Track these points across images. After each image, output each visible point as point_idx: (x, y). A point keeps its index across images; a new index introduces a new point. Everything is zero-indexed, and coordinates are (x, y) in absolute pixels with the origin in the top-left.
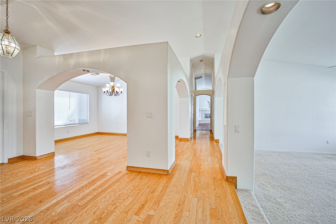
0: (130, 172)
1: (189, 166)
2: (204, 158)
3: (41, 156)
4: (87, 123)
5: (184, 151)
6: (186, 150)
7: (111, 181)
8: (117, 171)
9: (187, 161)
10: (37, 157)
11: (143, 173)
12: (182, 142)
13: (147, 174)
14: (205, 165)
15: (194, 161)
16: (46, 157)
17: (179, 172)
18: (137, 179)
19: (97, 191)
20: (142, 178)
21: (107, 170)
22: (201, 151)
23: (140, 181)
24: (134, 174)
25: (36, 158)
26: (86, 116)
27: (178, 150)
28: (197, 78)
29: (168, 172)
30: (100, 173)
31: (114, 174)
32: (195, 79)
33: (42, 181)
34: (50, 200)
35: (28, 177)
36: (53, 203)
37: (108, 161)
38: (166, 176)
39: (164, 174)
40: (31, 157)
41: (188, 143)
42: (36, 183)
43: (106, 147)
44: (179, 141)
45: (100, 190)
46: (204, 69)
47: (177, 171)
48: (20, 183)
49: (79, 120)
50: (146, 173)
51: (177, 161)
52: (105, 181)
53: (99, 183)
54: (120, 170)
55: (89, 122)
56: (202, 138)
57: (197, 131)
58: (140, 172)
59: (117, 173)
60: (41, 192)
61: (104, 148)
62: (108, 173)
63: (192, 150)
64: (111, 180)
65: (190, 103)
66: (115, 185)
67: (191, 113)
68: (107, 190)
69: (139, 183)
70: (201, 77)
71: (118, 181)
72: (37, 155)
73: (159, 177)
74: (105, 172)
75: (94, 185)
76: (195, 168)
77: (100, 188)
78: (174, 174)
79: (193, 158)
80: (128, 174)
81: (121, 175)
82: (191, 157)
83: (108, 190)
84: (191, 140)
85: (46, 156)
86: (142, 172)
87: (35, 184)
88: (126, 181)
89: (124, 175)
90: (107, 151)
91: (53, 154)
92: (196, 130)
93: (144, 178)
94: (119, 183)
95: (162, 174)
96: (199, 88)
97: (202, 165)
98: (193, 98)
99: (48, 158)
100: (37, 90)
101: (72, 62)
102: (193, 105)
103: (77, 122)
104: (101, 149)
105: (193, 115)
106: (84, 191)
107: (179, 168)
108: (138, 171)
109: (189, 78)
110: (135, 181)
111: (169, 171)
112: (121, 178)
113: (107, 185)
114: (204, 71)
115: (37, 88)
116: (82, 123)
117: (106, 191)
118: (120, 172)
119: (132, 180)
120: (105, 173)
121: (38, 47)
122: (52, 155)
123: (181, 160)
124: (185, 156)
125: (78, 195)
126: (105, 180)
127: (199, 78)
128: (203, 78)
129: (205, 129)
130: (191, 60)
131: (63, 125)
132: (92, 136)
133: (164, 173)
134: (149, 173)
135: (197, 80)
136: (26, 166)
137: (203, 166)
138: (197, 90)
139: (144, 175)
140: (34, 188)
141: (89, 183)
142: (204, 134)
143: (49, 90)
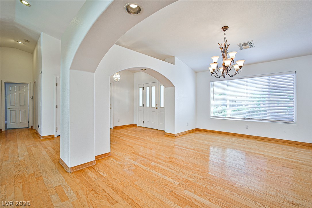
100: (166, 88)
131: (239, 118)
143: (171, 87)
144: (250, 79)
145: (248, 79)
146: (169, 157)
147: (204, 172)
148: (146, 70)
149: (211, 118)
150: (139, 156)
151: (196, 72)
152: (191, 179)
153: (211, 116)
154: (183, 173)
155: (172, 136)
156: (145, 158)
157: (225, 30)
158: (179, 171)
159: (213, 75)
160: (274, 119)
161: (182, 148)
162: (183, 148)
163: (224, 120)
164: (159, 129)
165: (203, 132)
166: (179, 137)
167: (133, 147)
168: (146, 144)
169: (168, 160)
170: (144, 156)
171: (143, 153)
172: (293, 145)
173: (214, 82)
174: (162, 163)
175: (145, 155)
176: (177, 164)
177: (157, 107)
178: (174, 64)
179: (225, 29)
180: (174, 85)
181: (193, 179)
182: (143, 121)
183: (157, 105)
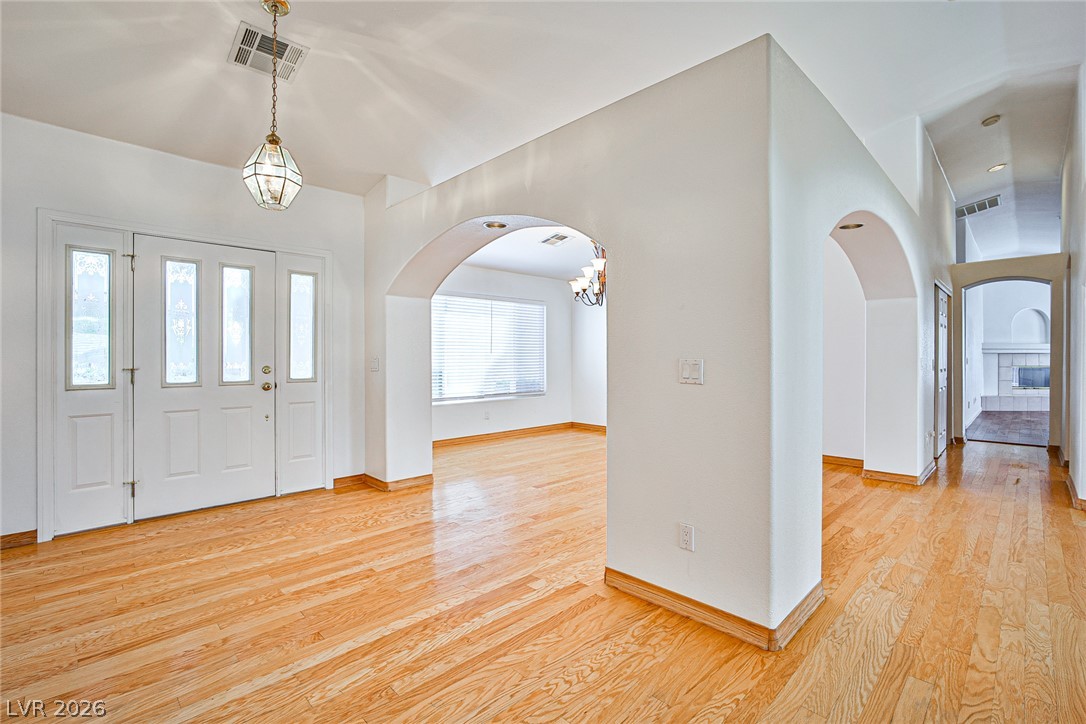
0: (613, 593)
1: (897, 630)
2: (997, 600)
3: (397, 482)
4: (540, 394)
5: (882, 536)
6: (891, 536)
7: (534, 617)
8: (570, 580)
9: (892, 595)
10: (390, 485)
11: (660, 610)
12: (878, 491)
13: (675, 620)
14: (1004, 644)
15: (932, 604)
16: (410, 488)
17: (833, 653)
18: (627, 637)
19: (470, 648)
20: (649, 637)
21: (541, 564)
22: (982, 556)
23: (633, 648)
24: (625, 607)
25: (387, 487)
26: (537, 374)
27: (852, 529)
28: (971, 210)
29: (770, 641)
30: (512, 574)
31: (552, 591)
32: (960, 213)
33: (361, 563)
34: (337, 639)
35: (342, 542)
36: (337, 655)
37: (557, 532)
38: (756, 658)
39: (750, 644)
40: (379, 483)
41: (910, 500)
42: (345, 567)
43: (575, 477)
44: (865, 484)
45: (481, 648)
46: (1007, 158)
47: (824, 642)
48: (318, 556)
49: (518, 385)
50: (674, 614)
51: (834, 585)
52: (515, 612)
53: (491, 616)
54: (580, 577)
55: (545, 389)
56: (998, 482)
57: (969, 446)
58: (650, 604)
59: (565, 589)
60: (337, 602)
61: (567, 480)
62: (537, 579)
63: (925, 541)
64: (535, 612)
65: (926, 318)
66: (539, 641)
67: (931, 364)
68: (500, 656)
69: (627, 656)
70: (993, 203)
71: (555, 622)
72: (389, 479)
73: (724, 655)
74: (530, 576)
75: (472, 618)
76: (934, 651)
77: (484, 641)
78: (801, 656)
79: (928, 583)
80: (603, 599)
81: (574, 599)
82: (916, 579)
83: (505, 655)
84: (929, 487)
85: (408, 484)
86: (660, 607)
87: (340, 570)
88: (582, 636)
89: (586, 605)
90: (572, 491)
91: (428, 480)
92: (960, 441)
93: (654, 641)
94: (552, 636)
95: (743, 642)
96: (980, 251)
97: (982, 639)
98: (942, 295)
99: (414, 490)
100: (389, 298)
101: (456, 202)
102: (943, 333)
103: (513, 389)
104: (558, 482)
105: (943, 376)
106: (433, 636)
107: (838, 625)
108: (642, 597)
109: (916, 209)
110: (617, 645)
111: (778, 635)
112: (573, 612)
113: (515, 631)
114: (1009, 168)
115: (388, 294)
116: (528, 392)
117: (497, 658)
118: (579, 586)
119: (607, 638)
120: (532, 578)
121: (389, 177)
122: (425, 483)
123: (858, 585)
124: (884, 563)
125: (411, 644)
126: (515, 609)
127: (982, 207)
128: (1007, 203)
129: (1016, 438)
130: (929, 129)
131: (474, 397)
132: (551, 434)
133: (750, 639)
134: (688, 617)
135: (968, 220)
136: (357, 505)
137: (987, 649)
138: (969, 260)
139: (661, 626)
140: (333, 582)
141: (463, 606)
142: (1006, 464)
143: (420, 297)
144: (494, 302)
145: (489, 302)
160: (520, 391)
164: (286, 492)
182: (131, 480)
183: (266, 370)
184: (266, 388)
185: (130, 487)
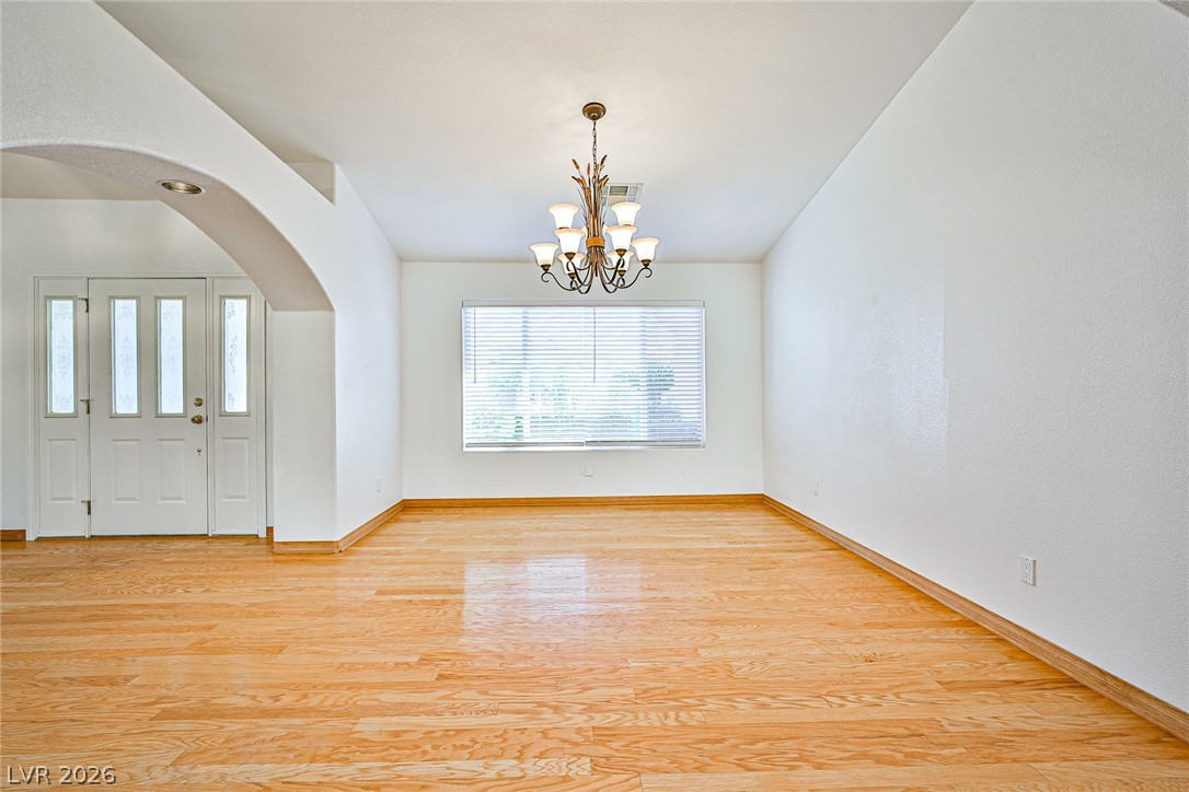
4: (695, 444)
55: (704, 438)
143: (316, 309)
144: (598, 310)
146: (416, 659)
147: (615, 670)
148: (195, 190)
149: (465, 449)
150: (235, 716)
151: (401, 259)
152: (608, 717)
153: (465, 441)
154: (550, 707)
155: (322, 552)
156: (287, 712)
157: (594, 119)
158: (529, 706)
159: (547, 277)
160: (657, 438)
161: (427, 597)
162: (437, 597)
163: (513, 452)
164: (218, 532)
165: (436, 510)
166: (357, 553)
167: (127, 679)
168: (210, 628)
169: (429, 676)
170: (267, 703)
171: (252, 693)
172: (702, 506)
173: (479, 310)
174: (411, 700)
175: (277, 699)
176: (487, 677)
177: (200, 411)
178: (331, 200)
179: (594, 111)
180: (333, 302)
181: (614, 717)
182: (87, 499)
183: (199, 403)
184: (198, 420)
185: (86, 506)
